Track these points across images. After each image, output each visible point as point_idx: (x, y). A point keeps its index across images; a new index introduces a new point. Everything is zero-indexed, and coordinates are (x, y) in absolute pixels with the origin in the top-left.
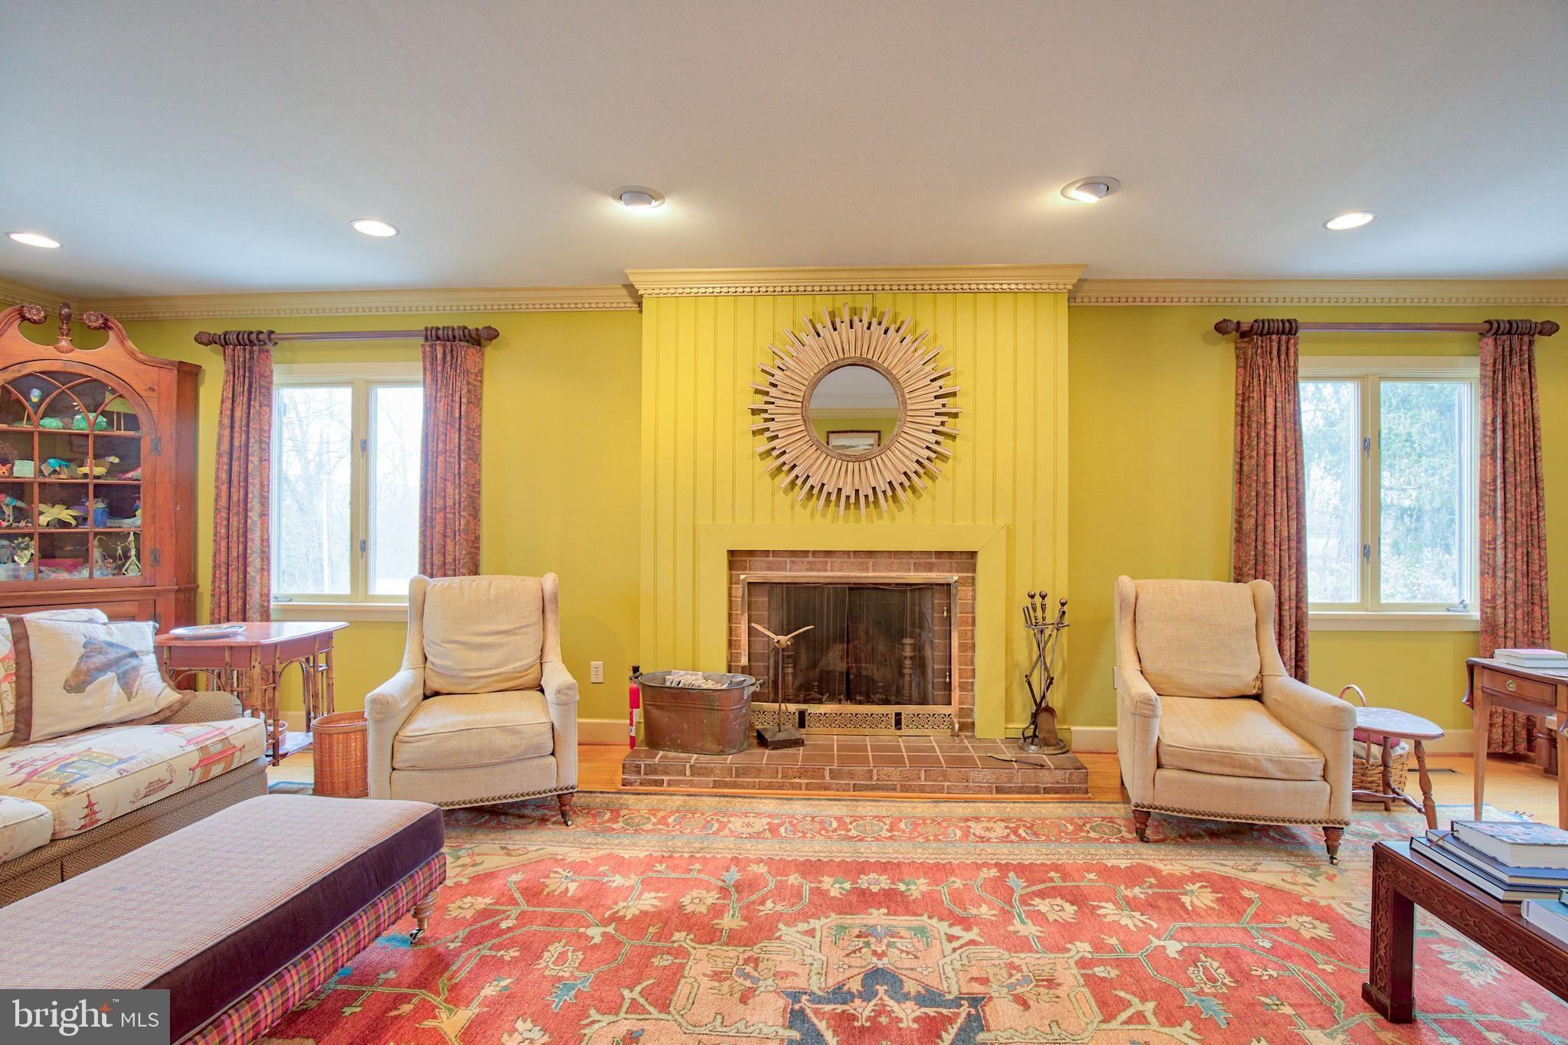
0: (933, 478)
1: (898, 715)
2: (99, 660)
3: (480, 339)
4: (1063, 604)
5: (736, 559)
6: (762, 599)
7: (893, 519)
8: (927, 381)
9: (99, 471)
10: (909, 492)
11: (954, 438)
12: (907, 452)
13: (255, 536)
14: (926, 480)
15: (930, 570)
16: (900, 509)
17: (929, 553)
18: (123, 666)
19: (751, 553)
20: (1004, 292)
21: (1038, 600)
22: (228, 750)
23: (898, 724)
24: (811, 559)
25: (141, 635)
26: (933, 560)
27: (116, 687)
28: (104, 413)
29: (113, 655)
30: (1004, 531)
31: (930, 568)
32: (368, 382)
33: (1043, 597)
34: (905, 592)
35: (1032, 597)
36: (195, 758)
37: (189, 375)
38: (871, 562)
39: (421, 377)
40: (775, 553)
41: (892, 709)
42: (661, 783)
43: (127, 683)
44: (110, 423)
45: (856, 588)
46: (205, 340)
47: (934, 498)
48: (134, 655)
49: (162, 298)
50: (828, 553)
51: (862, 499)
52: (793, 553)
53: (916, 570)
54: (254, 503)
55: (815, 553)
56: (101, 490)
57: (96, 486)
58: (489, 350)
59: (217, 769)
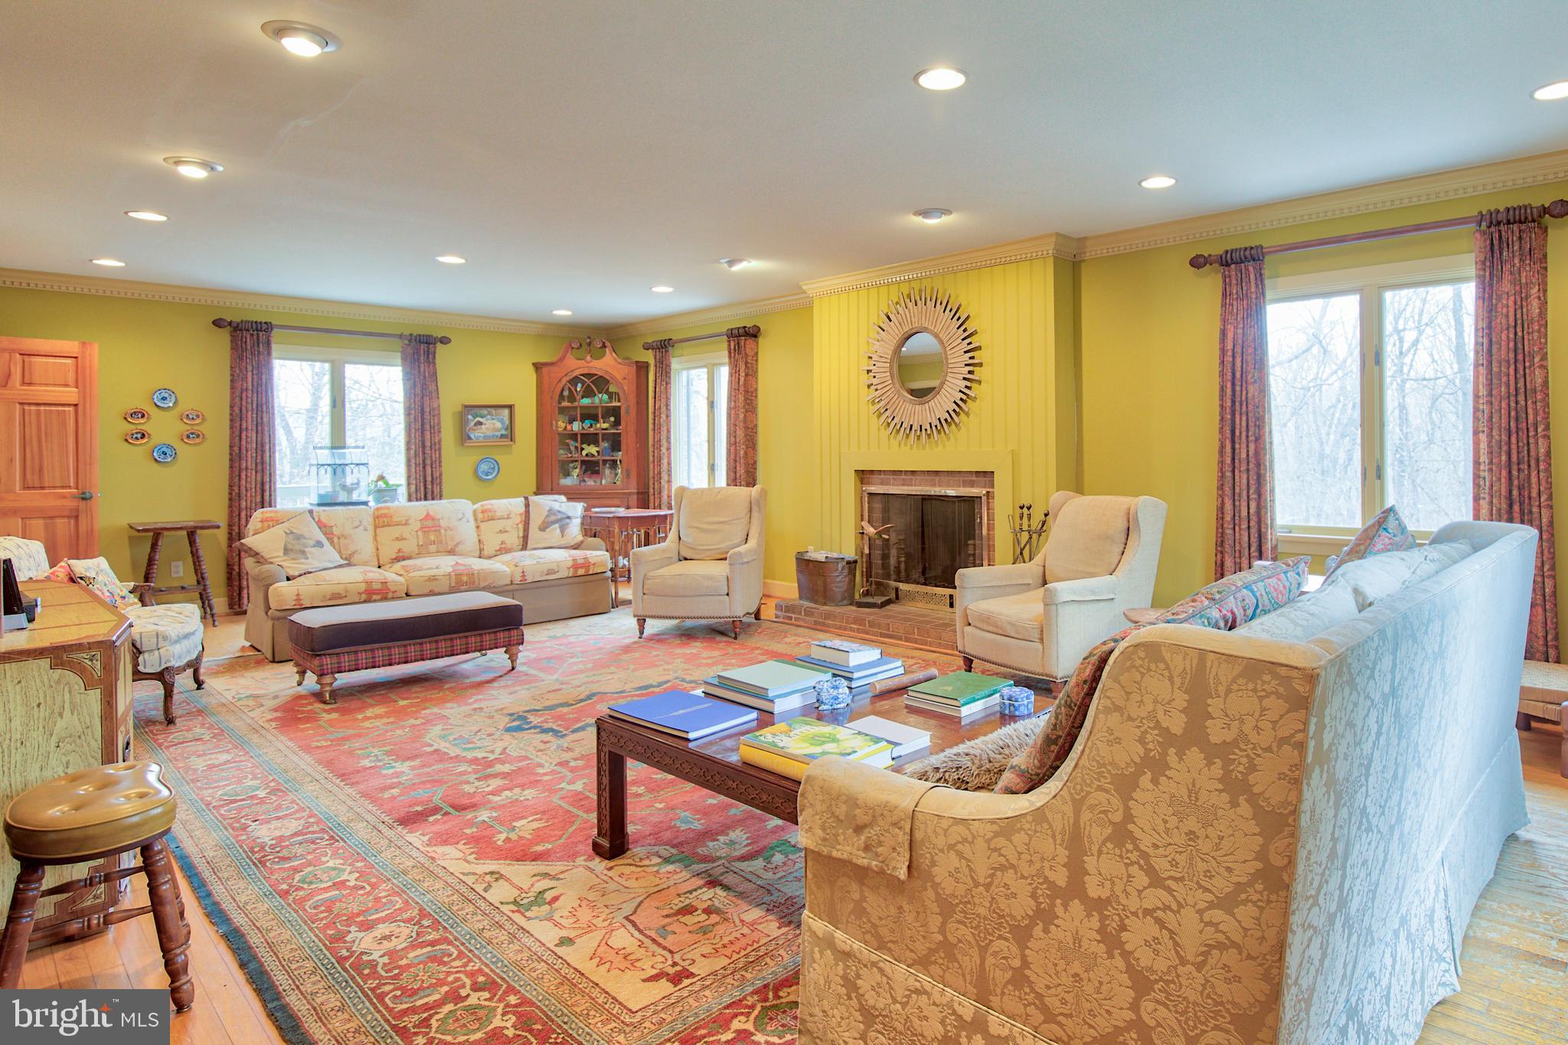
0: (967, 414)
1: (951, 596)
2: (553, 518)
3: (753, 334)
4: (1046, 515)
5: (863, 476)
6: (878, 505)
7: (944, 446)
8: (959, 340)
9: (605, 426)
10: (953, 426)
11: (979, 382)
14: (962, 416)
15: (972, 486)
16: (948, 439)
17: (971, 473)
18: (563, 521)
19: (872, 472)
21: (1025, 509)
22: (586, 565)
23: (951, 604)
24: (903, 477)
25: (577, 509)
26: (974, 478)
27: (558, 531)
28: (607, 392)
29: (559, 516)
30: (1010, 457)
31: (972, 484)
32: (714, 365)
33: (1029, 508)
34: (954, 502)
35: (1022, 508)
36: (570, 564)
37: (642, 368)
38: (937, 479)
39: (727, 360)
40: (885, 473)
41: (947, 591)
42: (790, 618)
43: (563, 530)
44: (610, 398)
45: (926, 499)
46: (647, 347)
47: (968, 430)
48: (569, 518)
49: (632, 324)
50: (913, 472)
51: (924, 431)
52: (894, 472)
53: (964, 486)
55: (906, 472)
56: (606, 437)
57: (603, 434)
58: (761, 340)
59: (581, 572)
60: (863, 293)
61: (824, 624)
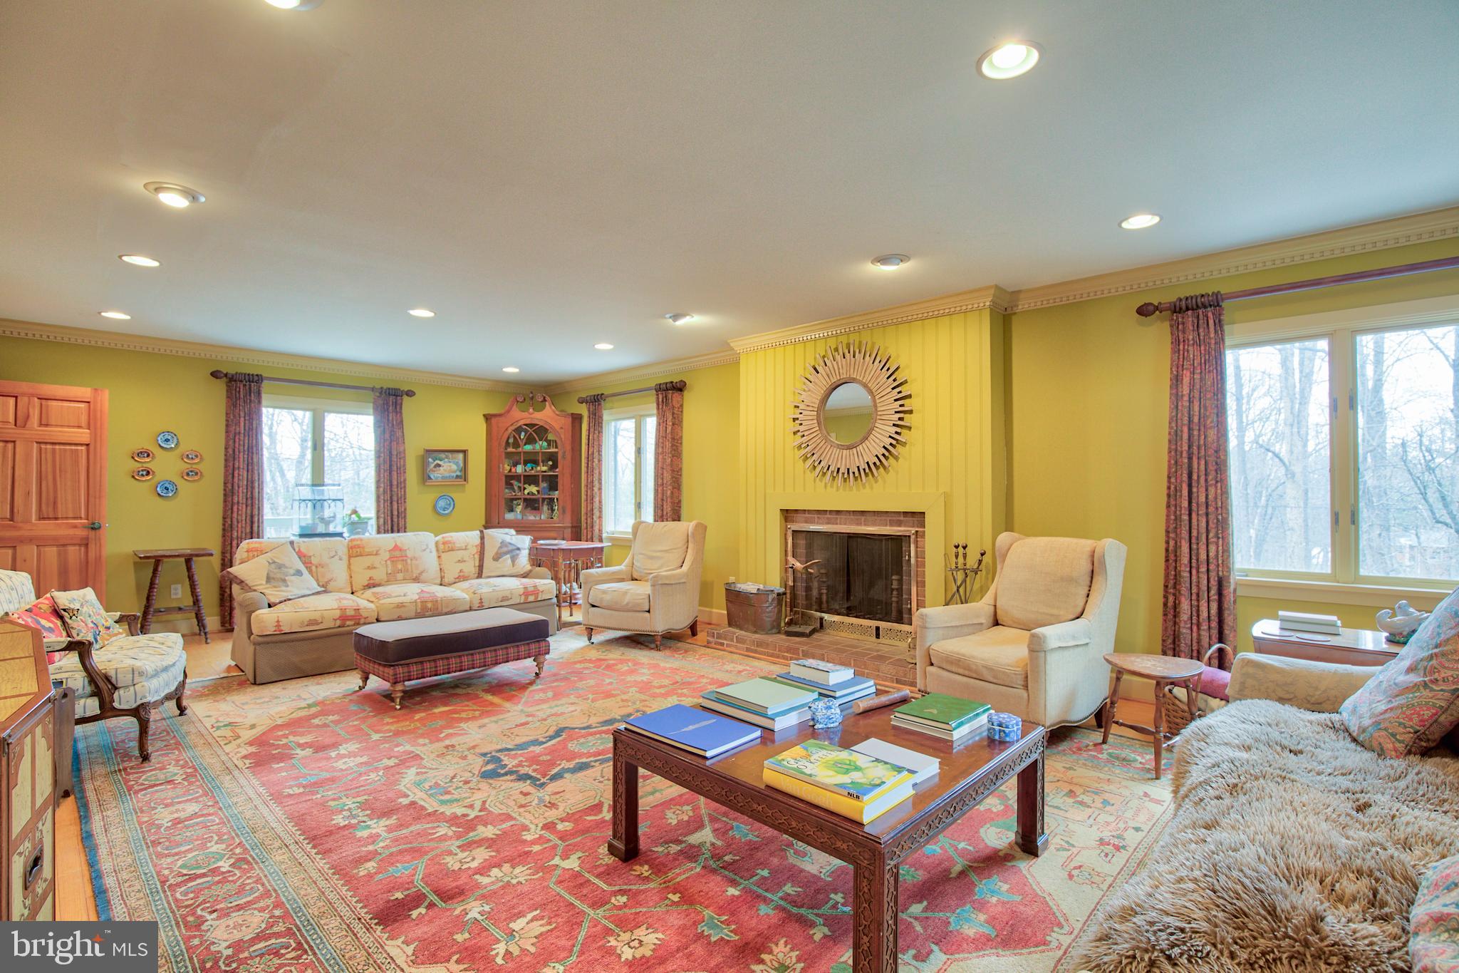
0: (896, 458)
1: (878, 629)
2: (505, 549)
3: (679, 388)
4: (982, 555)
5: (787, 514)
6: (802, 542)
7: (872, 488)
8: (890, 389)
9: (544, 468)
10: (881, 469)
11: (909, 428)
12: (877, 441)
13: (596, 500)
14: (891, 460)
15: (900, 526)
16: (876, 481)
17: (899, 513)
18: (514, 551)
19: (796, 511)
20: (943, 315)
21: (961, 550)
22: (536, 592)
23: (878, 636)
24: (828, 516)
25: (525, 541)
26: (902, 518)
27: (509, 561)
28: (546, 440)
29: (511, 548)
30: (943, 497)
31: (899, 524)
32: (641, 416)
33: (964, 548)
34: (881, 540)
35: (957, 547)
36: (522, 591)
37: (577, 419)
38: (863, 518)
39: (655, 411)
40: (809, 511)
41: (874, 623)
42: (722, 644)
43: (514, 559)
44: (549, 445)
45: (851, 537)
46: (581, 401)
47: (897, 473)
48: (518, 549)
49: (568, 382)
50: (838, 512)
51: (851, 474)
52: (819, 512)
53: (891, 525)
54: (596, 483)
55: (831, 512)
56: (546, 478)
57: (543, 476)
58: (685, 393)
59: (531, 598)
60: (790, 348)
61: (756, 652)
